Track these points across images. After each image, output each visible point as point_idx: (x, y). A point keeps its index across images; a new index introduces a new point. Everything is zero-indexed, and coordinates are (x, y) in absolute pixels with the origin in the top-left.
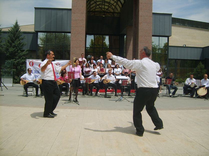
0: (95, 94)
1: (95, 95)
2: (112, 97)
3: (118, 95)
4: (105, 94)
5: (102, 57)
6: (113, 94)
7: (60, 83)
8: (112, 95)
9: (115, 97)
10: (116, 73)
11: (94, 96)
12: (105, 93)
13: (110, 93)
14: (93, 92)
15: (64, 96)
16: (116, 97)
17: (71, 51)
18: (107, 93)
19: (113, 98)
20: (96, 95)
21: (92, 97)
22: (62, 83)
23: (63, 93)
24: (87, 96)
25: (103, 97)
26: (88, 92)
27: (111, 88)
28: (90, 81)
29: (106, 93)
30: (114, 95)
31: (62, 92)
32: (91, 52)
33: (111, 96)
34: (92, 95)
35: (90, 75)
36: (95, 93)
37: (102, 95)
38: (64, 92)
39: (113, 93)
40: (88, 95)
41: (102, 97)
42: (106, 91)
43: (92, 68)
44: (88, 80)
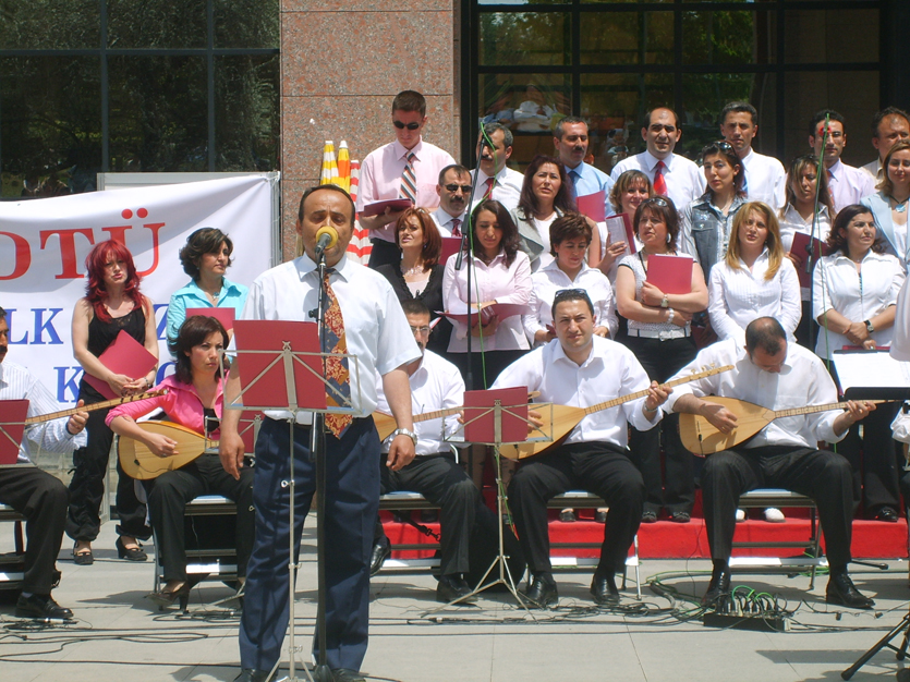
0: (587, 580)
1: (594, 593)
2: (804, 614)
3: (869, 585)
4: (716, 573)
5: (664, 117)
6: (812, 571)
7: (166, 452)
8: (801, 583)
9: (831, 621)
10: (835, 316)
11: (578, 610)
12: (708, 566)
13: (776, 561)
14: (555, 561)
15: (208, 616)
16: (851, 616)
17: (284, 60)
18: (733, 562)
19: (809, 629)
20: (604, 592)
21: (548, 614)
22: (182, 459)
23: (204, 577)
24: (490, 607)
25: (684, 618)
26: (503, 558)
27: (774, 502)
28: (518, 429)
29: (720, 565)
30: (821, 586)
31: (192, 569)
32: (545, 60)
33: (791, 605)
34: (546, 592)
35: (519, 354)
36: (592, 563)
37: (675, 592)
38: (214, 568)
39: (806, 563)
40: (499, 592)
41: (672, 611)
42: (721, 543)
43: (547, 259)
44: (498, 410)
